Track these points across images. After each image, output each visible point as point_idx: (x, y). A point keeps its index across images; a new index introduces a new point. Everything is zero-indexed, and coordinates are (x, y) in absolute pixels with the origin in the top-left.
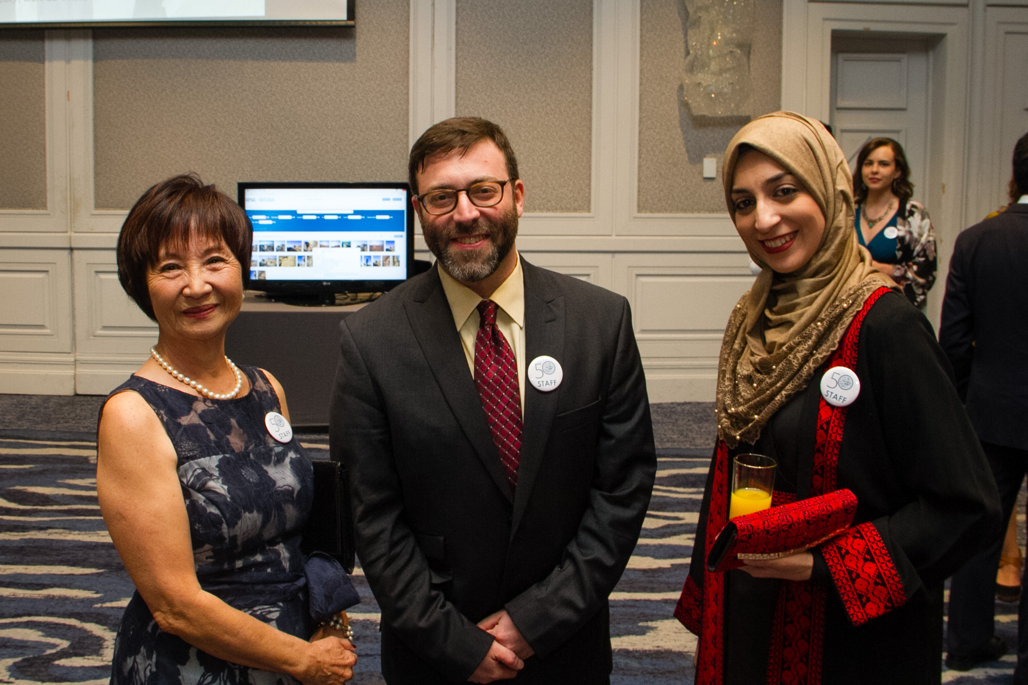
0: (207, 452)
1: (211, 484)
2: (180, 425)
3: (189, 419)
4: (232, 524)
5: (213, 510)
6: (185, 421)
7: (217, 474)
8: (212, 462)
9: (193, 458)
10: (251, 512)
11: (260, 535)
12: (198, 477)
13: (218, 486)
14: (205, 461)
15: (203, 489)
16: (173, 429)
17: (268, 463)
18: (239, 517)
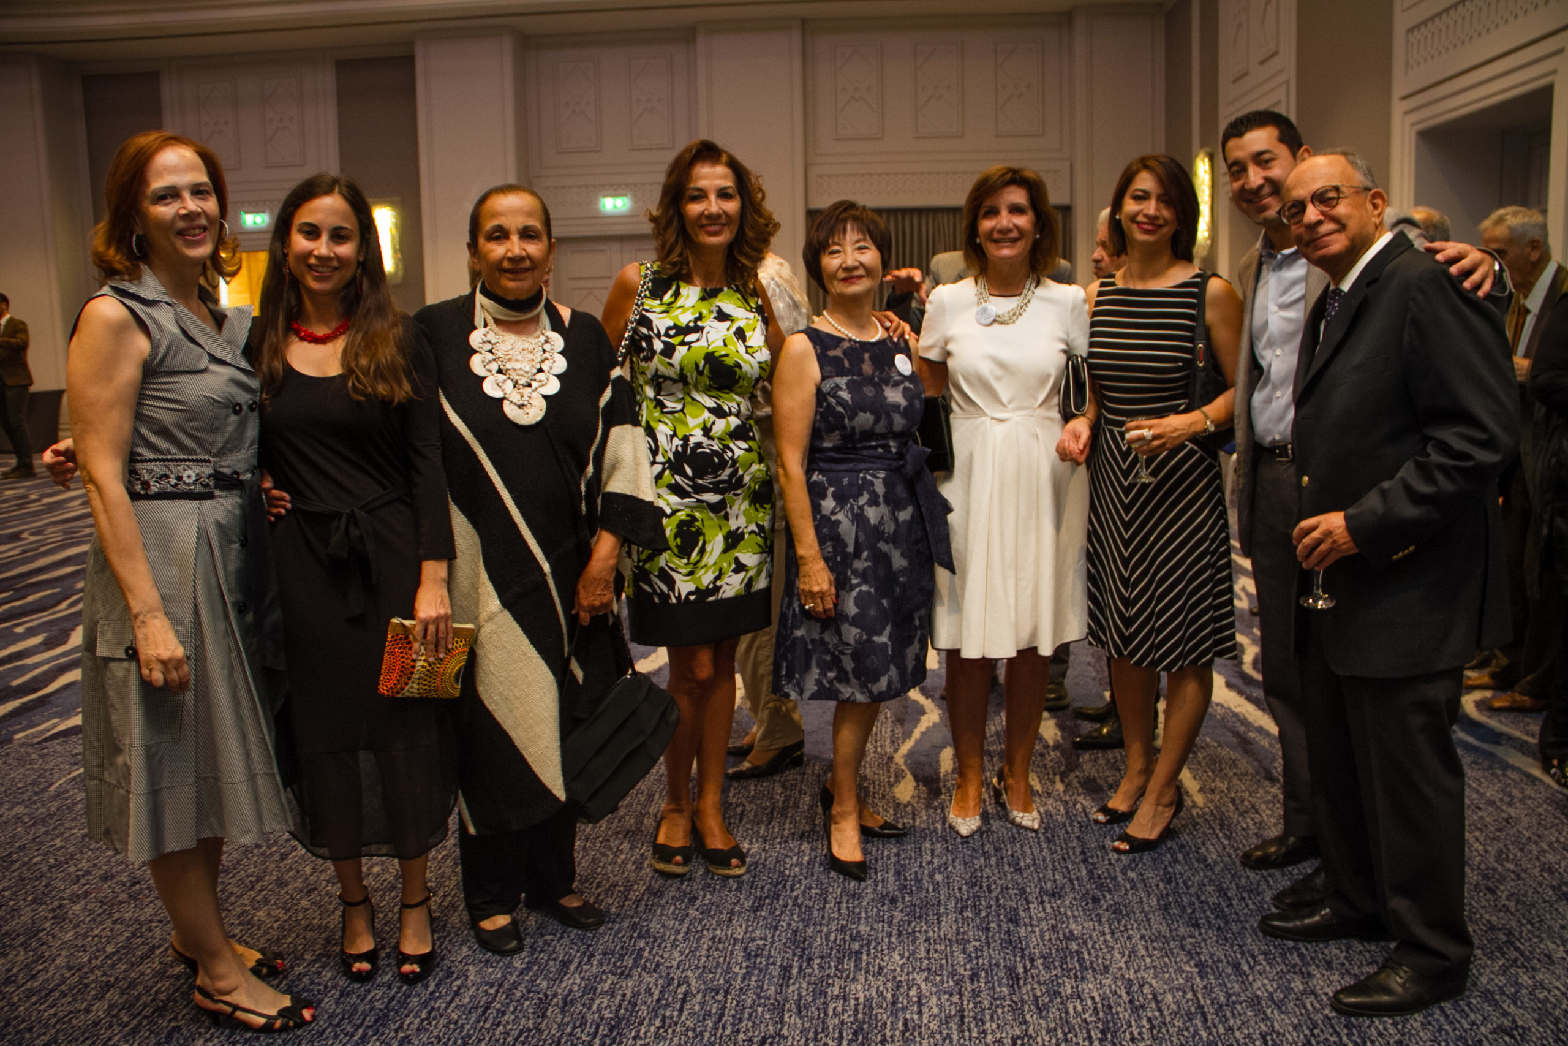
0: (841, 374)
1: (840, 393)
2: (827, 356)
3: (837, 353)
4: (851, 419)
5: (840, 409)
6: (832, 353)
7: (844, 387)
8: (842, 381)
9: (831, 377)
10: (865, 412)
11: (872, 429)
12: (832, 389)
13: (845, 395)
14: (838, 380)
15: (835, 396)
16: (822, 359)
17: (887, 384)
18: (856, 415)
